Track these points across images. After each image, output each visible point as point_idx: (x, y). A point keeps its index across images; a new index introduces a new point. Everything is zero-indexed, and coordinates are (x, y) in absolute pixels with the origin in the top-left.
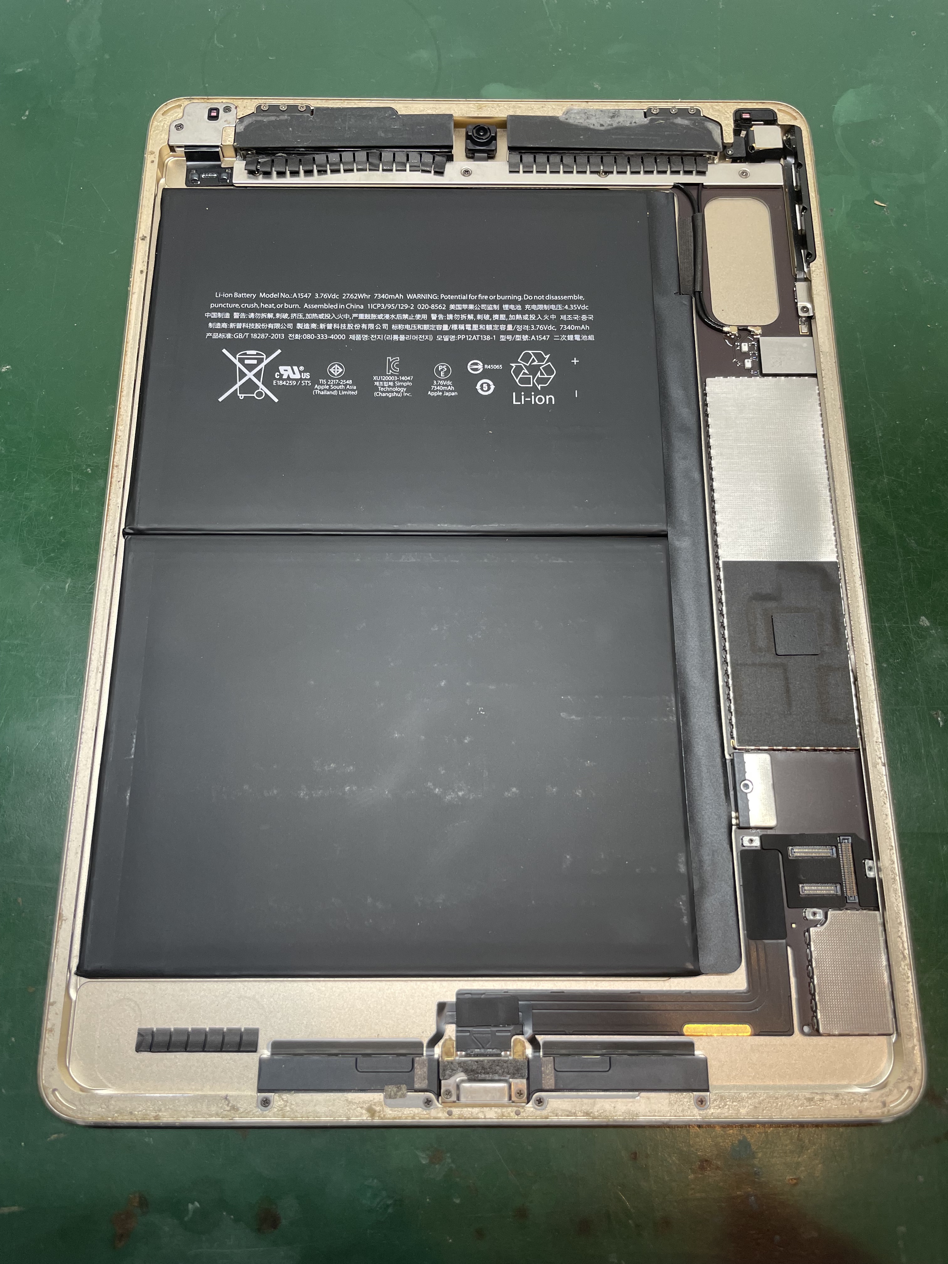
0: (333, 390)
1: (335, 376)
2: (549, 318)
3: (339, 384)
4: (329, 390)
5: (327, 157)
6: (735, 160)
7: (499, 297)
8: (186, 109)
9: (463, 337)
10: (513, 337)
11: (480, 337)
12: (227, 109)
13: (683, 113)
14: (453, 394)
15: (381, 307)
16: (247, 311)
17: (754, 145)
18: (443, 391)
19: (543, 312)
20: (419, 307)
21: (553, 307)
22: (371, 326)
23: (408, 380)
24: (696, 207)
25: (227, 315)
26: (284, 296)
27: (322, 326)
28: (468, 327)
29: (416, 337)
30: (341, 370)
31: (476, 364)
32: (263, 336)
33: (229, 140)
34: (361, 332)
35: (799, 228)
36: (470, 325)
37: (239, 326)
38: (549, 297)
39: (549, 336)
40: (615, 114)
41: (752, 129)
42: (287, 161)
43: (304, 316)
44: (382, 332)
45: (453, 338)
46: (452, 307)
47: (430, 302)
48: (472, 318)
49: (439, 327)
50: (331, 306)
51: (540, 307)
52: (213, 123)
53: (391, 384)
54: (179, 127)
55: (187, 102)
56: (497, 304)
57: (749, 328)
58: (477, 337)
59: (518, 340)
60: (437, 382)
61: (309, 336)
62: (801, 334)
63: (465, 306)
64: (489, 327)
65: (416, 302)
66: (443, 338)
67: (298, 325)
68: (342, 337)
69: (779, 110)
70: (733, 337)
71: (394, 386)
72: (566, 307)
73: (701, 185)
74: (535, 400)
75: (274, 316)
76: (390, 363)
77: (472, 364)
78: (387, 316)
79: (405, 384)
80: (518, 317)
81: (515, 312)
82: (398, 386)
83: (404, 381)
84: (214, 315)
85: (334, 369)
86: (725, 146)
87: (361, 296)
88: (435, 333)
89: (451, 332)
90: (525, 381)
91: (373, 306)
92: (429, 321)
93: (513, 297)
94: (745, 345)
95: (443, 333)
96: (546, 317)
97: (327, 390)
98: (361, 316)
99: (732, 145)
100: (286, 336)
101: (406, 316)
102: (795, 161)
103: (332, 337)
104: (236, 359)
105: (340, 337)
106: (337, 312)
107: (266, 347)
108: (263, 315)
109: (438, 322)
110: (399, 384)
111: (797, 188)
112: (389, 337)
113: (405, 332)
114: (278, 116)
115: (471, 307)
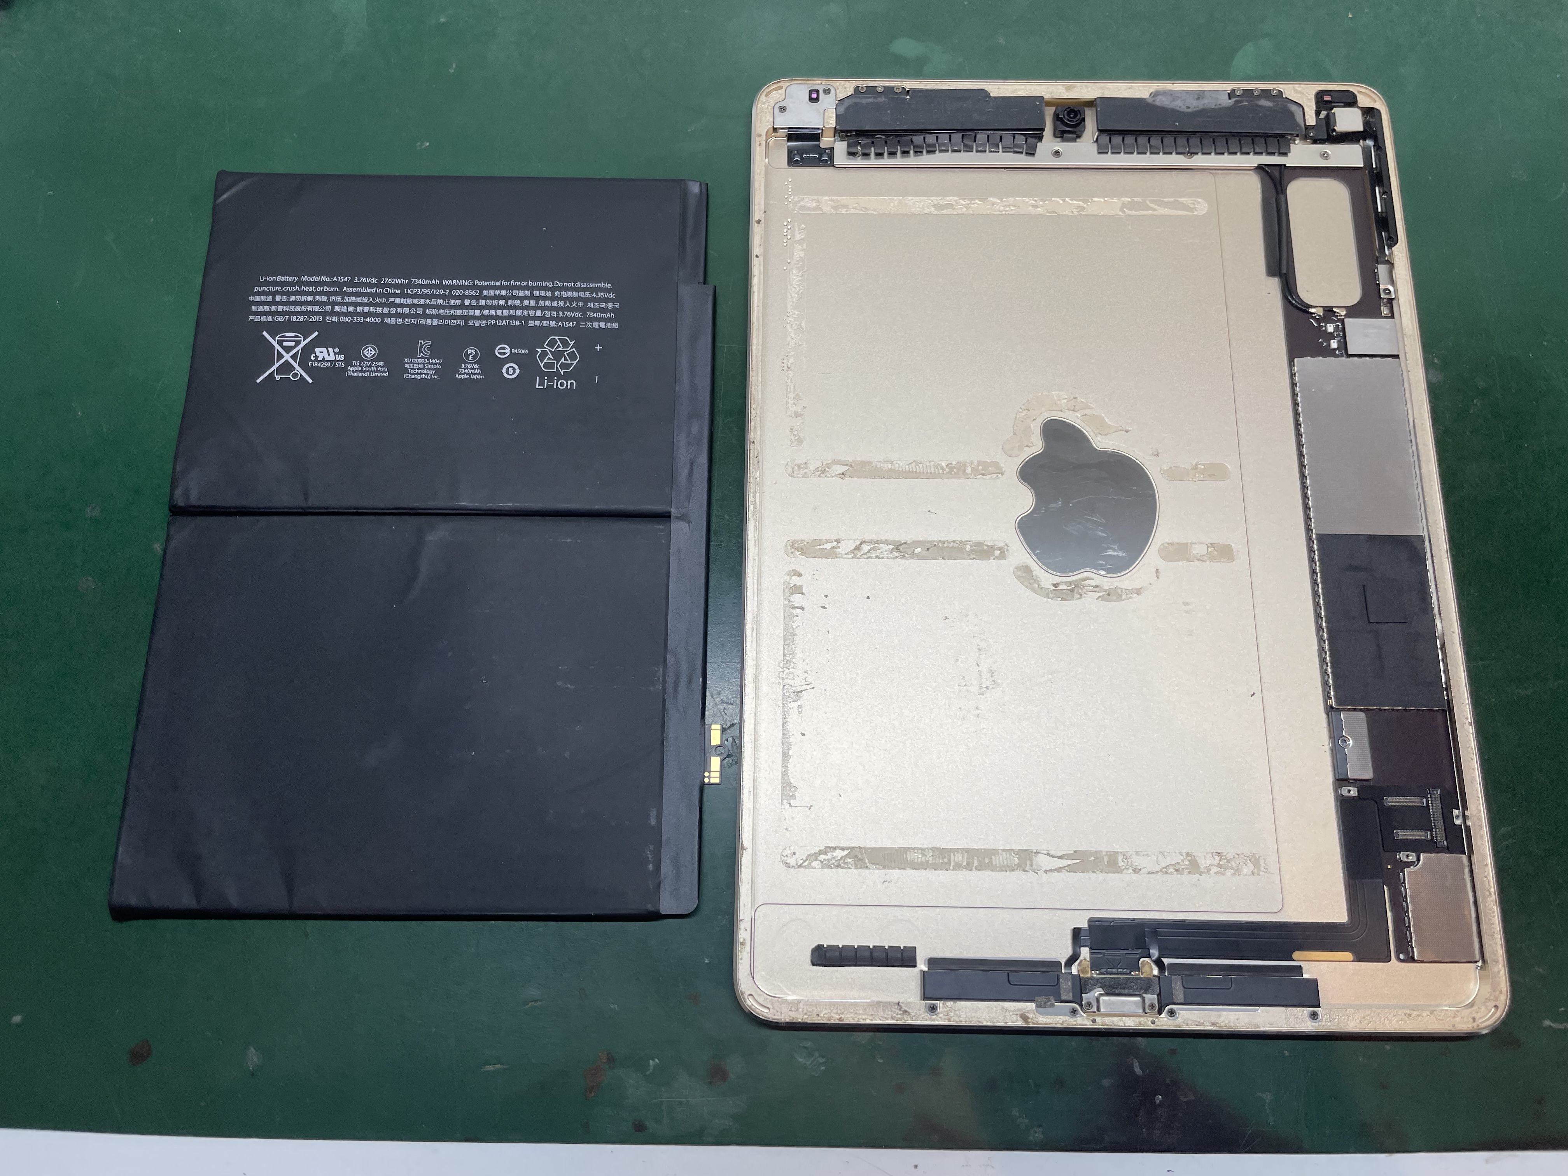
0: (365, 372)
1: (367, 357)
2: (577, 305)
3: (370, 366)
4: (361, 371)
5: (924, 138)
6: (1315, 141)
7: (531, 283)
8: (787, 91)
9: (493, 322)
10: (541, 322)
11: (509, 322)
12: (827, 91)
13: (1266, 93)
14: (480, 377)
15: (417, 292)
16: (289, 294)
17: (1335, 128)
18: (470, 374)
19: (571, 299)
20: (454, 292)
21: (581, 294)
22: (406, 310)
23: (437, 363)
24: (1279, 188)
25: (270, 298)
26: (324, 279)
27: (359, 309)
28: (499, 312)
29: (448, 322)
30: (374, 352)
31: (504, 348)
32: (302, 318)
33: (832, 123)
34: (396, 316)
35: (1380, 210)
36: (501, 311)
37: (280, 308)
38: (578, 284)
39: (575, 323)
40: (1200, 95)
41: (1333, 111)
42: (886, 142)
43: (343, 299)
44: (417, 316)
45: (484, 323)
46: (485, 293)
47: (464, 288)
48: (504, 304)
49: (471, 313)
50: (369, 290)
51: (570, 294)
52: (814, 105)
53: (421, 366)
54: (783, 109)
55: (788, 84)
56: (528, 290)
57: (1334, 309)
58: (506, 322)
59: (546, 325)
60: (465, 366)
61: (345, 319)
62: (1383, 315)
63: (497, 292)
64: (519, 313)
65: (451, 287)
66: (474, 323)
67: (336, 307)
68: (378, 320)
69: (1359, 92)
70: (1317, 317)
71: (424, 369)
72: (594, 295)
73: (1283, 167)
74: (556, 384)
75: (314, 298)
76: (421, 346)
77: (500, 349)
78: (422, 301)
79: (434, 367)
80: (548, 303)
81: (545, 298)
82: (427, 369)
83: (433, 364)
84: (258, 298)
85: (368, 351)
86: (1307, 128)
87: (399, 281)
88: (467, 318)
89: (482, 317)
90: (549, 365)
91: (409, 291)
92: (462, 307)
93: (544, 284)
94: (1330, 326)
95: (475, 318)
96: (574, 304)
97: (360, 371)
98: (398, 301)
99: (1312, 127)
100: (324, 319)
101: (440, 302)
102: (1375, 143)
103: (368, 320)
104: (275, 341)
105: (375, 320)
106: (376, 295)
107: (304, 329)
108: (304, 298)
109: (470, 307)
110: (429, 366)
111: (1376, 170)
112: (422, 321)
113: (438, 317)
114: (875, 98)
115: (503, 293)
